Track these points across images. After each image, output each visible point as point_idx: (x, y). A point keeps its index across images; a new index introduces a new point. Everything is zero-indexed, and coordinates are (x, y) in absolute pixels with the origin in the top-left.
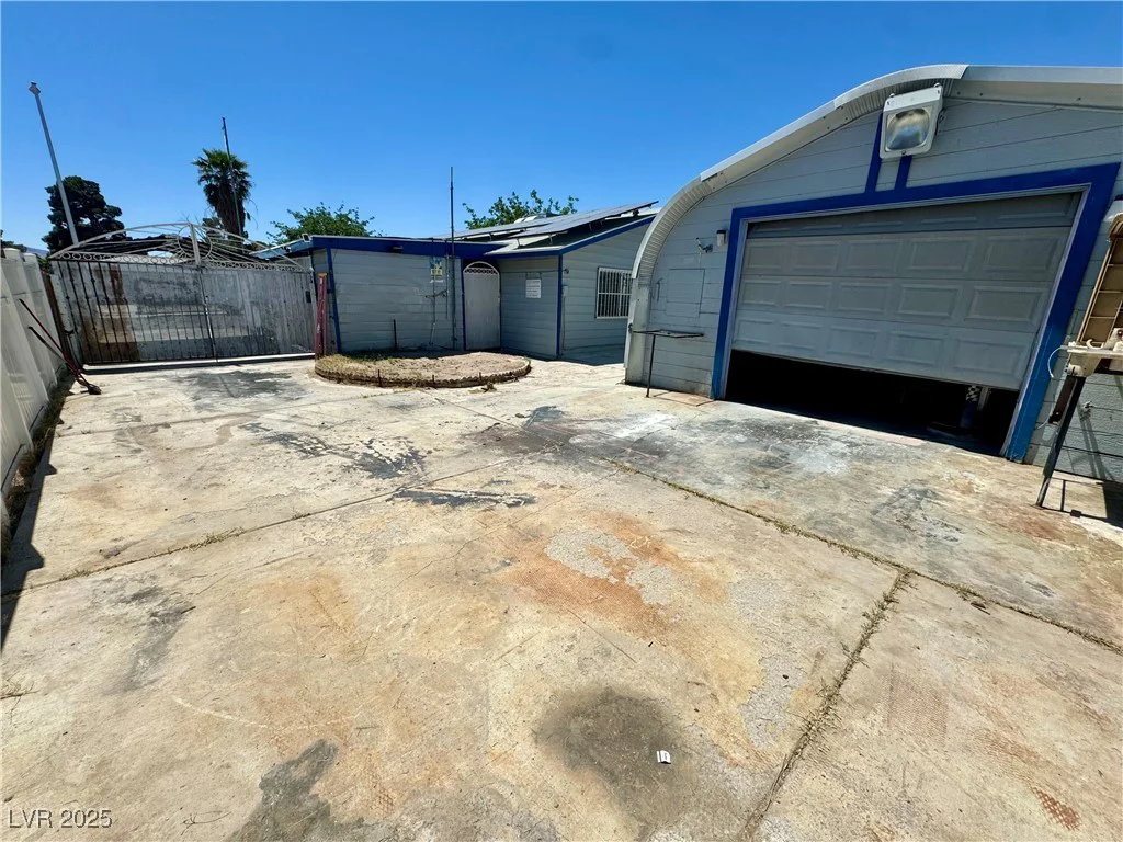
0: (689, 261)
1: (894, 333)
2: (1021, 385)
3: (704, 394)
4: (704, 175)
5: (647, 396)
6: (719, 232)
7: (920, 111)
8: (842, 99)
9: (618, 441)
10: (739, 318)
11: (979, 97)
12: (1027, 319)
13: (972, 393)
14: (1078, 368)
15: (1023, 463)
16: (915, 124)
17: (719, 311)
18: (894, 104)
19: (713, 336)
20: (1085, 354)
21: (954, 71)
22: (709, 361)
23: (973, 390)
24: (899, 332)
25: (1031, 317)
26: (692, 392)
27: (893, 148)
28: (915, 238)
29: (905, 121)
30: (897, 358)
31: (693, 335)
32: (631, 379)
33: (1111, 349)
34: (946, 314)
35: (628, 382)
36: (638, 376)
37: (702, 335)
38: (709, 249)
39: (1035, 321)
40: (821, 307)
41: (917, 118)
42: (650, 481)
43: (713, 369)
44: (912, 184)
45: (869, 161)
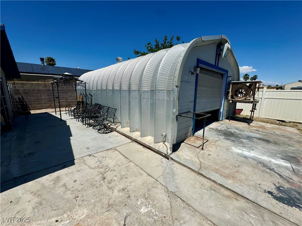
43: (192, 125)
44: (219, 66)
45: (215, 57)
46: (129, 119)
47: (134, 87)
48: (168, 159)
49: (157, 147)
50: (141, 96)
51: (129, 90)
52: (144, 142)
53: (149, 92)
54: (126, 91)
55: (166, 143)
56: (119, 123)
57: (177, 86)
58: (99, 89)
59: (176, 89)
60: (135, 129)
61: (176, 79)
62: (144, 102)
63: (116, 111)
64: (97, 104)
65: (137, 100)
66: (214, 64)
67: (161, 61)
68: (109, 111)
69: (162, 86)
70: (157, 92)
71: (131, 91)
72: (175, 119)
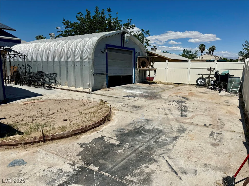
0: (99, 55)
27: (126, 41)
43: (106, 81)
44: (125, 47)
45: (121, 41)
46: (67, 80)
47: (70, 59)
48: (90, 94)
49: (85, 90)
50: (75, 65)
51: (67, 61)
52: (78, 90)
53: (80, 62)
54: (64, 62)
55: (89, 89)
56: (58, 84)
57: (92, 59)
58: (39, 60)
59: (92, 60)
60: (71, 85)
61: (91, 56)
62: (77, 68)
63: (57, 75)
64: (40, 72)
65: (72, 67)
66: (120, 46)
67: (85, 46)
68: (51, 76)
69: (86, 59)
70: (83, 62)
71: (68, 62)
72: (92, 74)
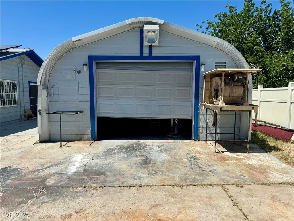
0: (69, 77)
1: (156, 104)
2: (192, 117)
3: (87, 140)
4: (74, 39)
5: (61, 147)
6: (84, 65)
7: (154, 32)
8: (128, 21)
9: (74, 174)
10: (98, 103)
11: (167, 31)
12: (189, 98)
13: (176, 121)
14: (216, 111)
15: (198, 141)
16: (153, 35)
17: (90, 101)
18: (146, 27)
19: (88, 112)
20: (217, 107)
21: (162, 22)
22: (88, 124)
23: (176, 120)
24: (158, 104)
25: (190, 97)
26: (80, 139)
27: (148, 42)
28: (157, 73)
29: (150, 33)
30: (159, 113)
31: (77, 112)
32: (43, 140)
33: (219, 105)
34: (170, 97)
35: (41, 142)
36: (46, 137)
37: (82, 112)
38: (79, 72)
39: (191, 98)
40: (131, 96)
41: (153, 33)
42: (114, 189)
43: (90, 127)
44: (153, 55)
45: (139, 45)
66: (138, 55)
